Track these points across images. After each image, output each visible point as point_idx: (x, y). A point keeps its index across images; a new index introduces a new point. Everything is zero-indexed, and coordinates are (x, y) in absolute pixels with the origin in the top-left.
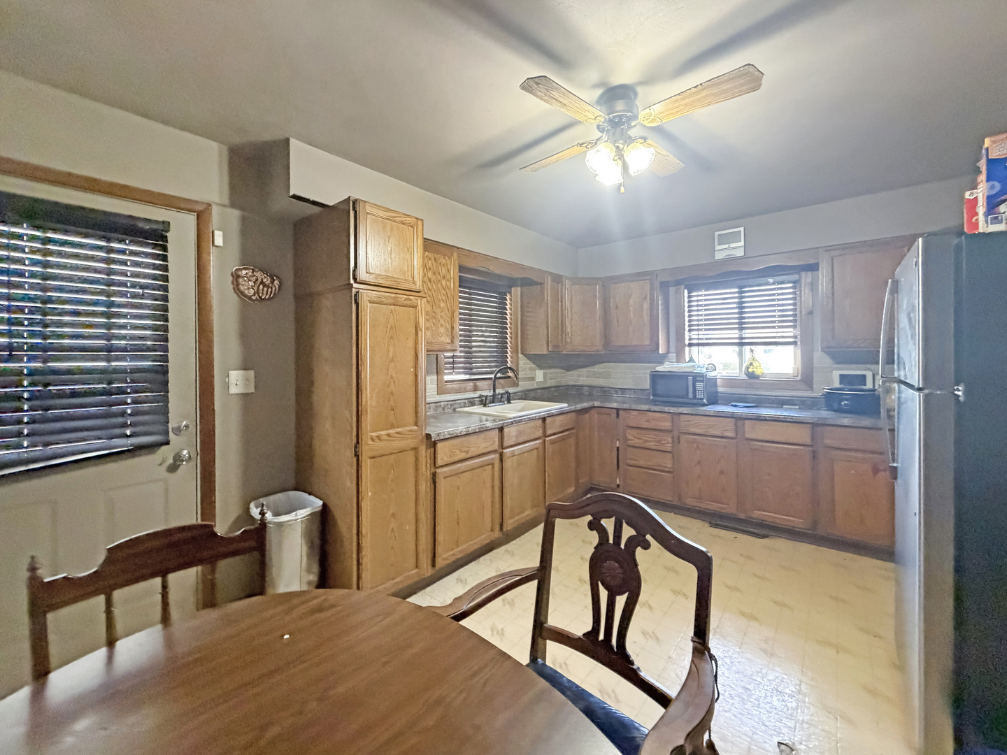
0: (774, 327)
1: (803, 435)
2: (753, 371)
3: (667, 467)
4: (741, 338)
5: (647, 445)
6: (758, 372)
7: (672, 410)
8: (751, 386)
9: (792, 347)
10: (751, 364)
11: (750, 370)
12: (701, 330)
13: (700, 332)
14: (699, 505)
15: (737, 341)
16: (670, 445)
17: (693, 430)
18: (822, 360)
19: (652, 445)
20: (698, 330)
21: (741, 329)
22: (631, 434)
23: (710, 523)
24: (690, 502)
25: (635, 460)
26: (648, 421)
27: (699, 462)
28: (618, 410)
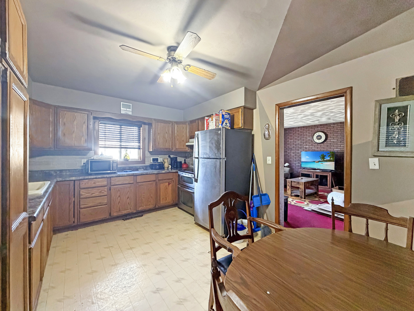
0: (133, 142)
1: (153, 178)
2: (127, 158)
3: (104, 203)
4: (121, 145)
5: (93, 195)
6: (128, 158)
7: (108, 176)
8: (127, 164)
9: (137, 150)
10: (126, 156)
11: (126, 158)
12: (106, 141)
13: (106, 142)
14: (119, 214)
15: (119, 146)
16: (106, 192)
17: (118, 183)
18: (147, 154)
19: (97, 194)
20: (105, 141)
21: (121, 142)
22: (83, 192)
23: (123, 219)
24: (115, 214)
25: (86, 205)
26: (94, 183)
27: (119, 196)
28: (74, 181)
